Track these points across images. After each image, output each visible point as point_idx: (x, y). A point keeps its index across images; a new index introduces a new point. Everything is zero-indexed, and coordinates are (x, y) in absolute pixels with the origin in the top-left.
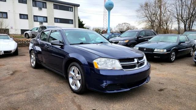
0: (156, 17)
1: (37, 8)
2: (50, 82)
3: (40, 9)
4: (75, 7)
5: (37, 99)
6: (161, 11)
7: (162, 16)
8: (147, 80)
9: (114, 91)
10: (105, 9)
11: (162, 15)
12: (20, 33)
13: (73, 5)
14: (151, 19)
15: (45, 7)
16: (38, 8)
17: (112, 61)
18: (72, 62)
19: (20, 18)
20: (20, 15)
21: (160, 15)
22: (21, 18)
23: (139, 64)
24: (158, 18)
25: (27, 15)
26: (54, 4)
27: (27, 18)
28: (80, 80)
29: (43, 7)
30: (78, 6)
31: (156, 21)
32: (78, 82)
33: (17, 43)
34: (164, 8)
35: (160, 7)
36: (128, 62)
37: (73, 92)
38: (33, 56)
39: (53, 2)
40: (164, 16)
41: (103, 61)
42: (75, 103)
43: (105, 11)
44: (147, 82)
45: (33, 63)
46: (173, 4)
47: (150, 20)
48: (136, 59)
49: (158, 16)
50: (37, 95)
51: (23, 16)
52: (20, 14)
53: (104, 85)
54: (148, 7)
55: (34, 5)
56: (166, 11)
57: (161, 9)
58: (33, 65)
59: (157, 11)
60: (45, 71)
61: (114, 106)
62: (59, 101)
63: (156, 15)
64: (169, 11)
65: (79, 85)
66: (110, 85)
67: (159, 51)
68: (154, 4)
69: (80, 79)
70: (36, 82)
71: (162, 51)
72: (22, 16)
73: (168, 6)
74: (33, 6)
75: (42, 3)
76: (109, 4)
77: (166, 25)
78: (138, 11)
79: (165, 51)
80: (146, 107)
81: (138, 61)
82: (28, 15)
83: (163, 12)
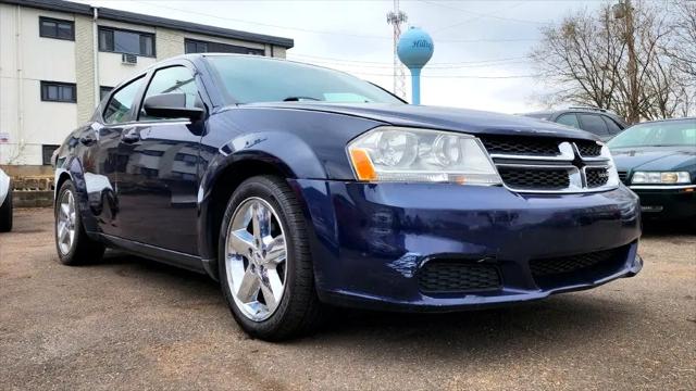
0: (617, 79)
1: (115, 59)
2: (137, 305)
3: (130, 60)
4: (275, 49)
5: (50, 368)
6: (633, 55)
7: (638, 76)
8: (628, 264)
9: (462, 295)
10: (399, 62)
11: (641, 68)
12: (37, 160)
13: (264, 44)
14: (595, 87)
15: (149, 50)
16: (120, 56)
17: (445, 149)
18: (244, 179)
19: (43, 99)
20: (45, 84)
21: (632, 71)
22: (45, 97)
23: (584, 168)
24: (625, 83)
25: (73, 86)
26: (186, 40)
27: (74, 99)
28: (280, 268)
29: (143, 54)
30: (287, 44)
31: (616, 94)
32: (272, 275)
33: (9, 178)
34: (647, 42)
35: (628, 39)
36: (529, 152)
37: (244, 336)
38: (66, 208)
39: (185, 31)
40: (648, 74)
41: (397, 149)
42: (255, 374)
43: (399, 73)
44: (631, 274)
45: (66, 240)
46: (683, 26)
47: (591, 90)
48: (567, 143)
49: (622, 73)
50: (52, 350)
51: (55, 91)
52: (42, 82)
53: (410, 264)
54: (580, 40)
55: (104, 46)
56: (655, 53)
57: (631, 48)
58: (65, 249)
59: (618, 53)
60: (120, 273)
61: (470, 381)
62: (167, 370)
63: (615, 68)
64: (666, 53)
65: (277, 289)
66: (439, 261)
67: (655, 181)
68: (601, 27)
69: (284, 262)
70: (63, 307)
71: (669, 177)
72: (52, 90)
73: (662, 32)
74: (100, 49)
75: (138, 36)
76: (416, 44)
77: (659, 111)
78: (535, 56)
79: (684, 177)
80: (647, 382)
81: (576, 154)
82: (78, 86)
83: (642, 57)
